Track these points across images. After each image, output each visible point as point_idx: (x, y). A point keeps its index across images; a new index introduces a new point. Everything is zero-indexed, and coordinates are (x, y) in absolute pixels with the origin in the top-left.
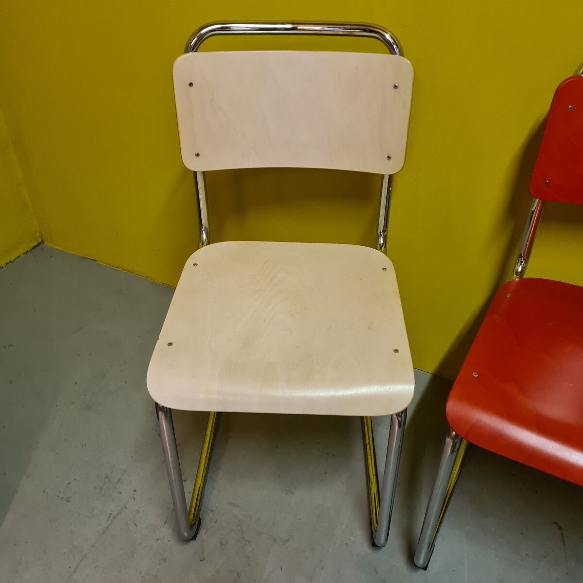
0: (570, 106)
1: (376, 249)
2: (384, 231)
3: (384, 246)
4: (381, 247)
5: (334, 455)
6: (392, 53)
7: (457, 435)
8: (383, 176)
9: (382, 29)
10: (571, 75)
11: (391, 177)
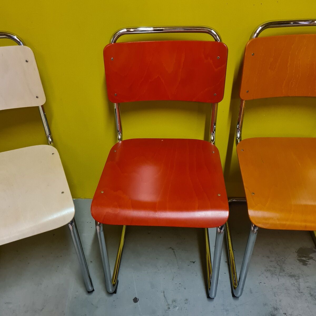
0: (112, 58)
1: (48, 145)
2: (50, 134)
3: (52, 142)
4: (51, 143)
5: (61, 256)
6: (19, 45)
7: (100, 223)
8: (38, 107)
9: (10, 33)
10: (108, 43)
11: (42, 106)
